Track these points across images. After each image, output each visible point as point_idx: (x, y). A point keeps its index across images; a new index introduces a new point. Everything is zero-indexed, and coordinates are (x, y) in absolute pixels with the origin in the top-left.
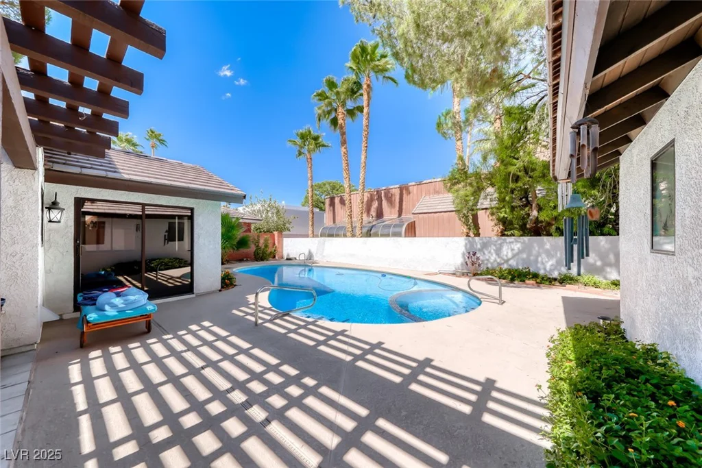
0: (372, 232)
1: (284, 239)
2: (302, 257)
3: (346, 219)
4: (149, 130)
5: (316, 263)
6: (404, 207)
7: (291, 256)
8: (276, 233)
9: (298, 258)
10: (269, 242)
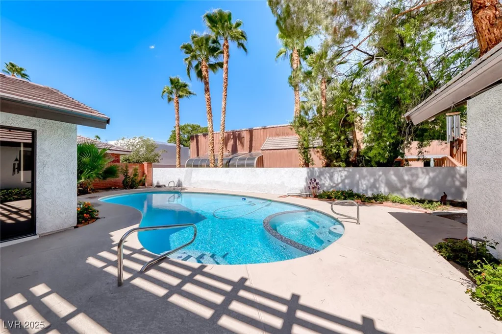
0: (230, 163)
1: (153, 168)
2: (172, 185)
3: (209, 153)
4: (8, 63)
5: (184, 189)
6: (253, 145)
7: (161, 184)
8: (145, 164)
9: (167, 186)
10: (138, 171)
